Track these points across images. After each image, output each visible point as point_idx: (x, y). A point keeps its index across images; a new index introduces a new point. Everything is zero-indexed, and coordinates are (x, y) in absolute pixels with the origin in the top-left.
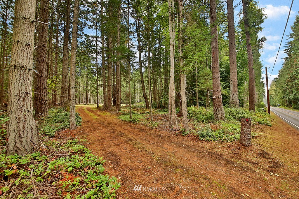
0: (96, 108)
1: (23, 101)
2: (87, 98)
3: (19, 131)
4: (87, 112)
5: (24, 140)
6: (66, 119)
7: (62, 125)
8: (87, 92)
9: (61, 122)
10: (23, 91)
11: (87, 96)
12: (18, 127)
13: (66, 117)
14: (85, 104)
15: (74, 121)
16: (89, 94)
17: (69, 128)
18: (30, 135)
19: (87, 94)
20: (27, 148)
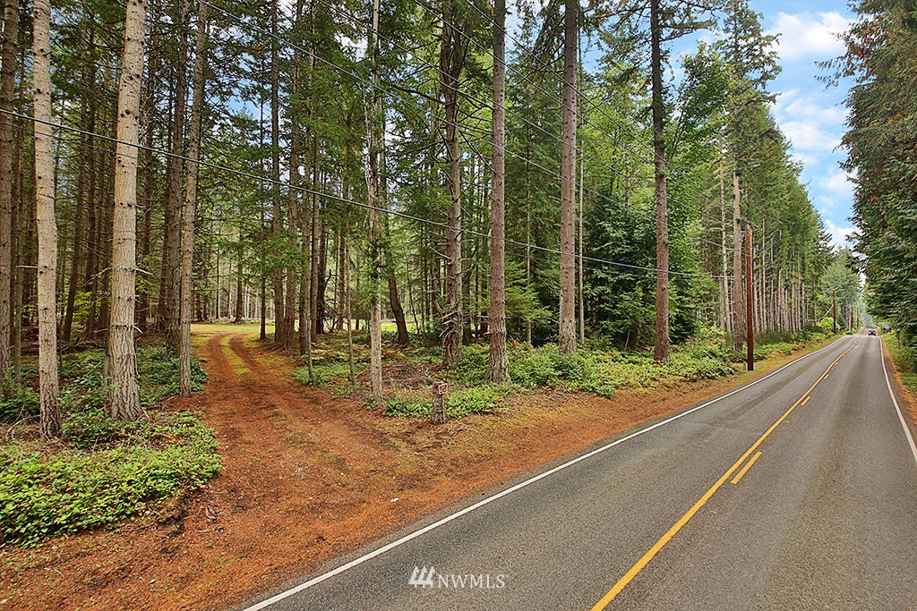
0: (257, 341)
1: (126, 364)
2: (240, 302)
3: (122, 397)
4: (228, 352)
5: (127, 406)
6: (173, 376)
7: (164, 389)
8: (239, 283)
9: (164, 383)
10: (126, 353)
11: (240, 296)
12: (121, 392)
13: (174, 373)
14: (234, 322)
15: (187, 382)
16: (247, 288)
17: (177, 394)
18: (132, 401)
19: (239, 288)
20: (130, 415)
